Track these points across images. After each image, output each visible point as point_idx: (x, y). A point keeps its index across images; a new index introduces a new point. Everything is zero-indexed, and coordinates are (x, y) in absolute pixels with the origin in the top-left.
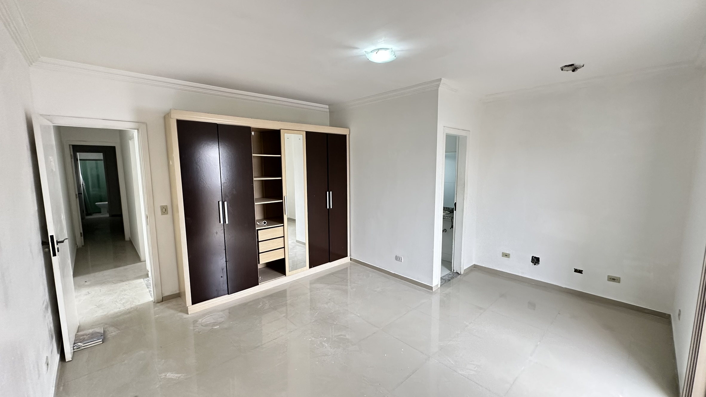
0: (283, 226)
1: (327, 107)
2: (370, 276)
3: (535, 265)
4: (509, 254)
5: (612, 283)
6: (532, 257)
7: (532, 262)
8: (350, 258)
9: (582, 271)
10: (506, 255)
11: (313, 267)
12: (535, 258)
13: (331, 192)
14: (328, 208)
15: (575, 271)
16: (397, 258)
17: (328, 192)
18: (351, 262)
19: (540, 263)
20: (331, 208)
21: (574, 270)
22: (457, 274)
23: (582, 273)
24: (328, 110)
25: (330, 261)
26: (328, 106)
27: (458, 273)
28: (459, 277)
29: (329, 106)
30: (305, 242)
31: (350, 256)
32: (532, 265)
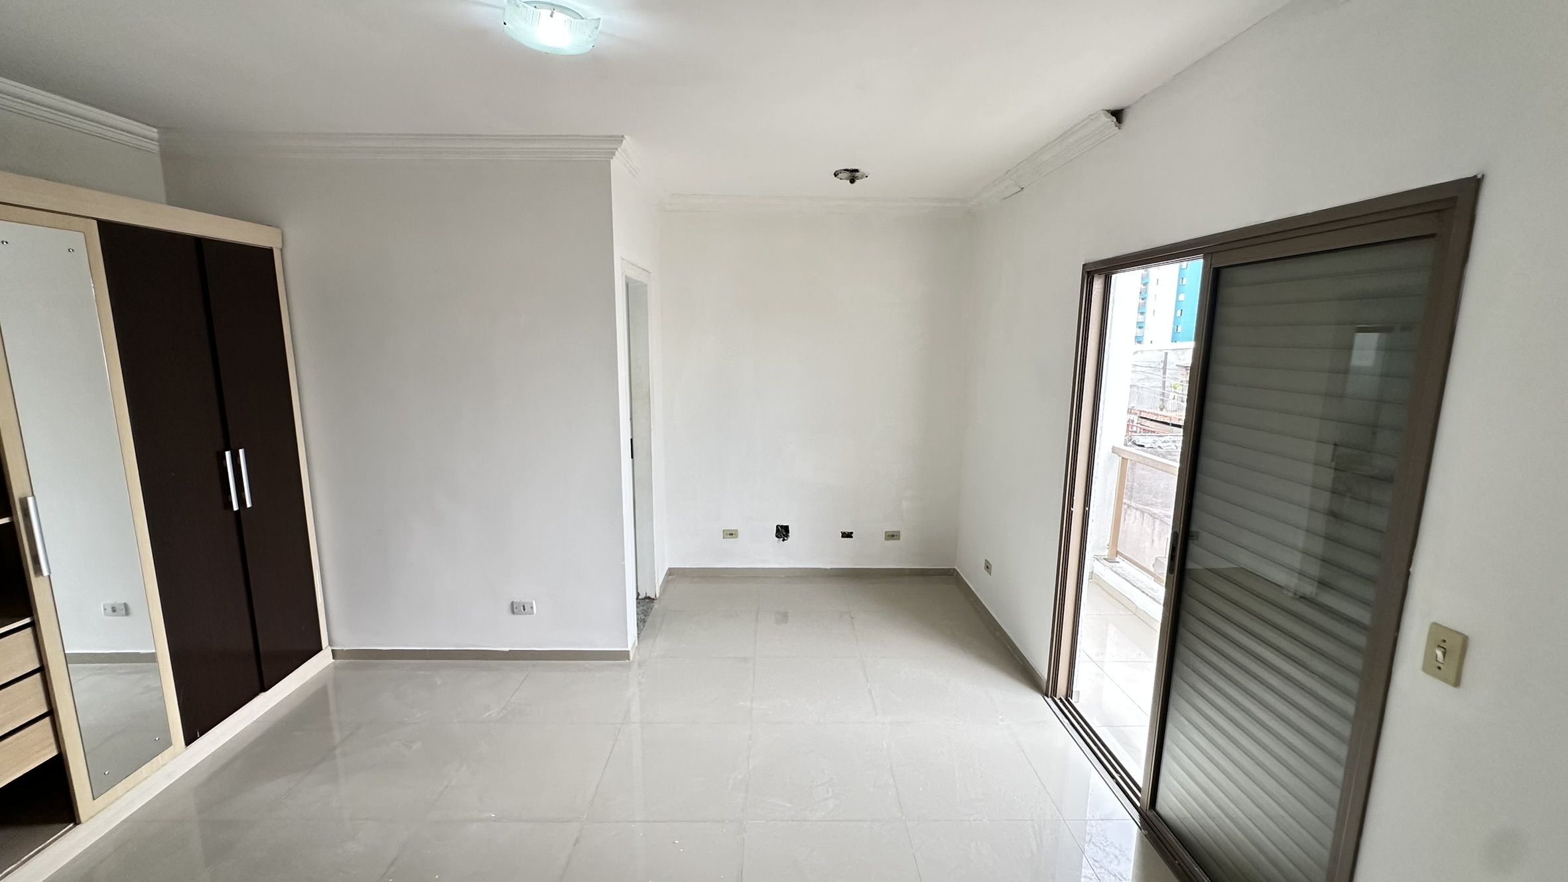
0: (34, 625)
1: (153, 133)
2: (439, 683)
3: (783, 540)
4: (737, 531)
5: (892, 542)
6: (777, 526)
7: (777, 536)
8: (332, 650)
9: (852, 533)
10: (731, 534)
11: (200, 736)
12: (782, 526)
13: (241, 452)
14: (236, 508)
15: (842, 537)
16: (516, 608)
17: (228, 454)
18: (338, 661)
19: (790, 534)
20: (249, 505)
21: (841, 535)
22: (647, 600)
23: (852, 537)
24: (155, 147)
25: (264, 689)
26: (155, 130)
27: (649, 598)
28: (656, 606)
29: (158, 133)
30: (154, 651)
31: (330, 643)
32: (779, 541)
